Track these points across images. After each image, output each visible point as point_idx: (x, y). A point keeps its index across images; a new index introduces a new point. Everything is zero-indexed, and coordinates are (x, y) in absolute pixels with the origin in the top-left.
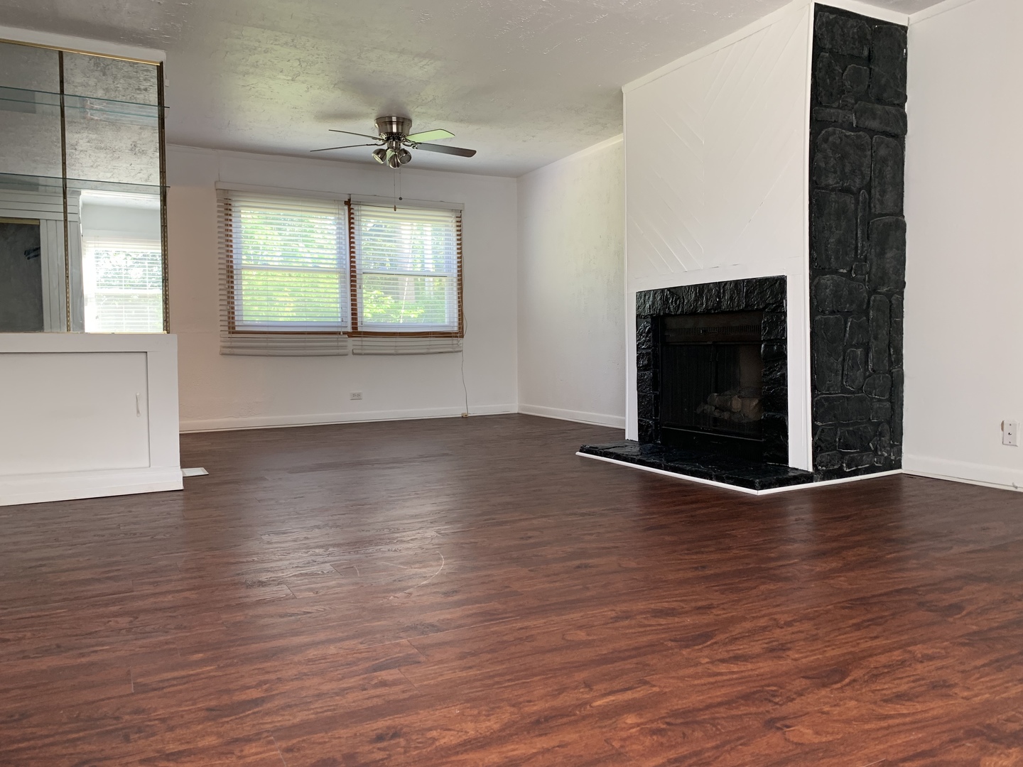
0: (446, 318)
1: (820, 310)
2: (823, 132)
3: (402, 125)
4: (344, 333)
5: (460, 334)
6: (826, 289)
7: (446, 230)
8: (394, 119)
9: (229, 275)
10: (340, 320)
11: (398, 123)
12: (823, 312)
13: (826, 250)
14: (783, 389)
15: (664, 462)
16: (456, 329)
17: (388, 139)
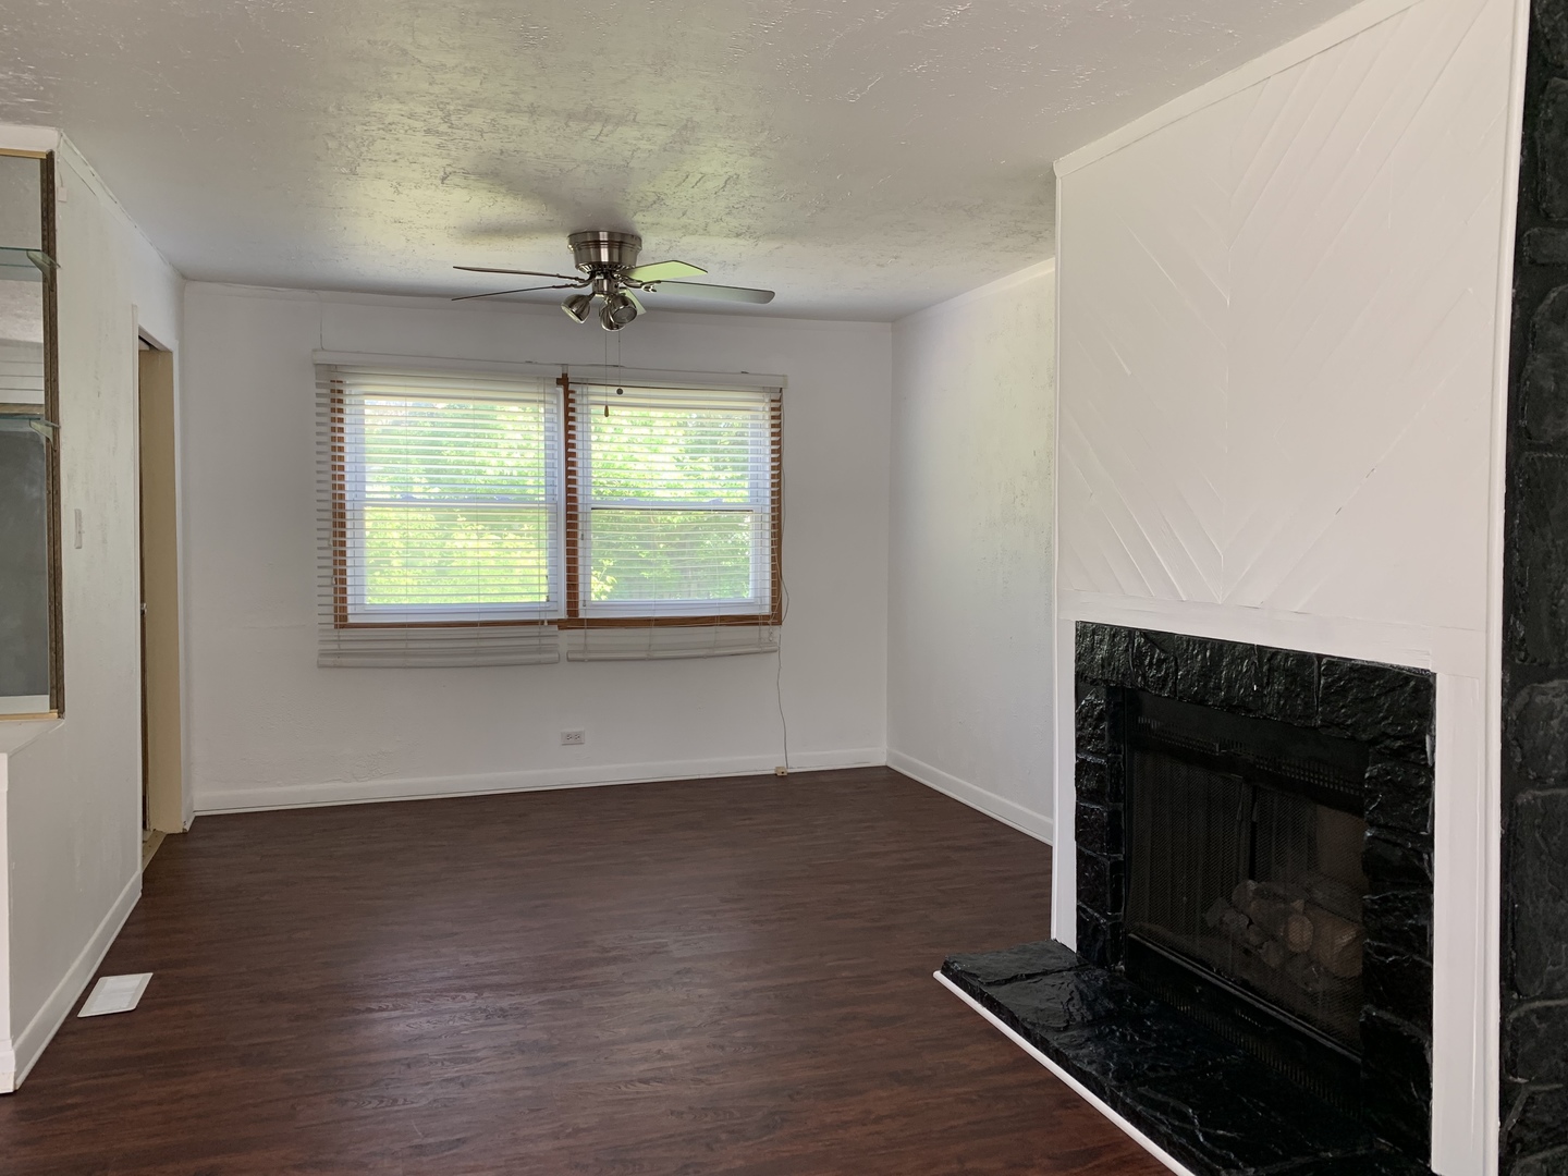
0: (747, 590)
1: (1532, 775)
2: (1553, 295)
3: (620, 248)
4: (551, 622)
5: (775, 618)
6: (1552, 719)
7: (753, 426)
8: (603, 236)
9: (337, 520)
10: (544, 599)
11: (611, 244)
12: (1540, 781)
13: (1554, 614)
14: (1420, 965)
15: (1110, 1081)
16: (767, 611)
17: (593, 275)
